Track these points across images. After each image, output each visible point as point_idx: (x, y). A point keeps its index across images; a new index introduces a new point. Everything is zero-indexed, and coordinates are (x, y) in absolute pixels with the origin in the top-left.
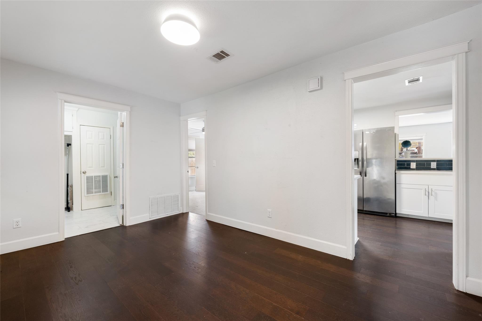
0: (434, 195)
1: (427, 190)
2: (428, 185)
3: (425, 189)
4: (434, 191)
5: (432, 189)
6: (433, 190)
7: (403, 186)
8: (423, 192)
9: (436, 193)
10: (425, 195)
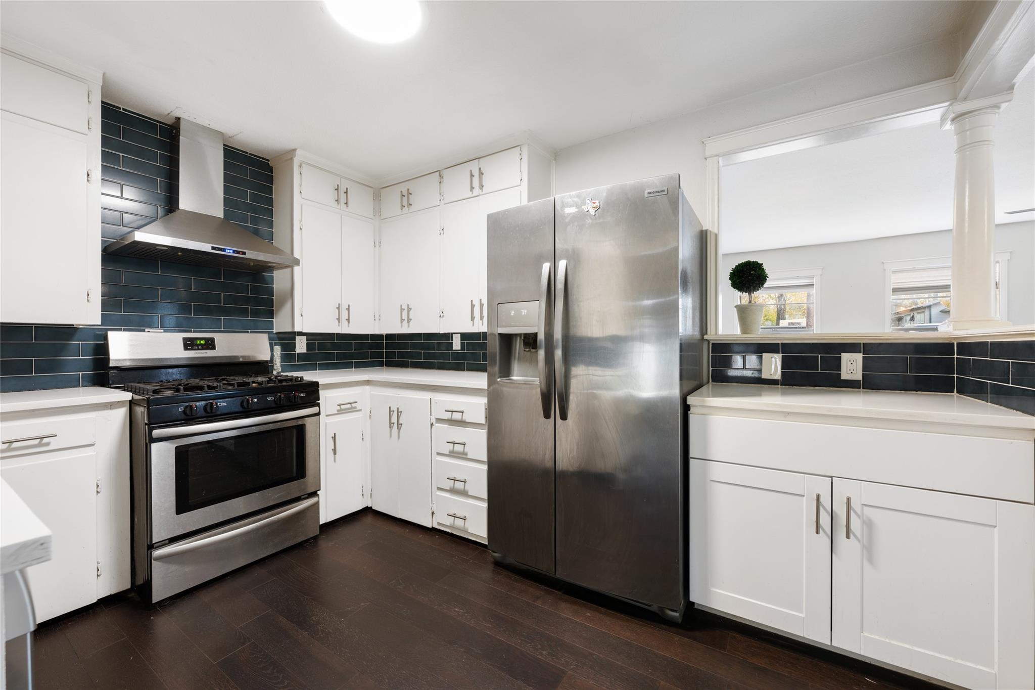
0: (859, 536)
1: (825, 501)
2: (832, 477)
3: (815, 498)
4: (859, 512)
5: (849, 500)
6: (853, 504)
7: (718, 471)
8: (807, 508)
9: (869, 524)
10: (818, 532)
